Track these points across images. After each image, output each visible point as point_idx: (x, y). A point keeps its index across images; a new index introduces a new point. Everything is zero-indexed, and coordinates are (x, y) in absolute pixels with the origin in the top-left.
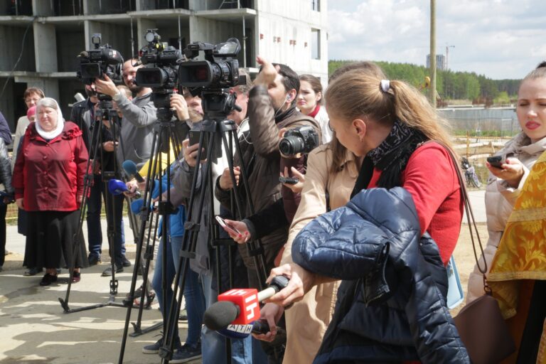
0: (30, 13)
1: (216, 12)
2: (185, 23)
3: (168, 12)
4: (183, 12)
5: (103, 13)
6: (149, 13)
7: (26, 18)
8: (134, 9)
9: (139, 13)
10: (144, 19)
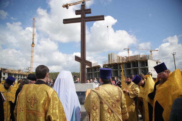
0: (118, 69)
1: (142, 67)
2: (138, 69)
3: (135, 68)
4: (138, 67)
5: (127, 68)
6: (133, 68)
7: (117, 70)
8: (131, 67)
9: (131, 68)
10: (132, 69)
